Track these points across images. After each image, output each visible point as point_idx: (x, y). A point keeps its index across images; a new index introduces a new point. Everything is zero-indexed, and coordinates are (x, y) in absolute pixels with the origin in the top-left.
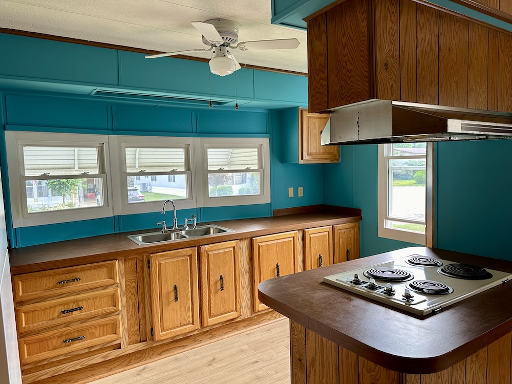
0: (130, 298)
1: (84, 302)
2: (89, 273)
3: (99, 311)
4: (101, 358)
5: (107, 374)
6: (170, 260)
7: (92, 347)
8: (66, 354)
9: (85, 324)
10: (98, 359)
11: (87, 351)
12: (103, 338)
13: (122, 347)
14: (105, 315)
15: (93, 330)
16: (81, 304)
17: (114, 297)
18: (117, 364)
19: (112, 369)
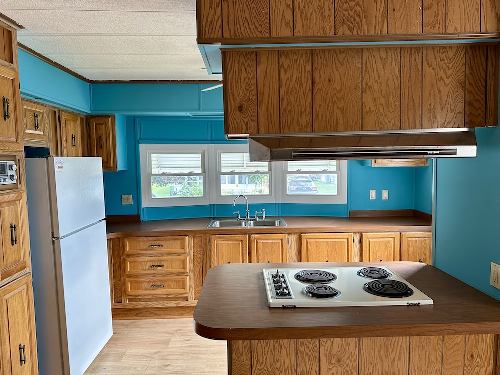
0: (197, 265)
1: (165, 262)
2: (168, 242)
3: (174, 270)
4: (176, 304)
5: (179, 317)
6: (226, 242)
7: (170, 295)
8: (153, 295)
9: (165, 278)
10: (173, 304)
11: (166, 296)
12: (176, 290)
13: (190, 300)
14: (179, 274)
15: (170, 283)
16: (163, 263)
17: (184, 262)
18: (187, 312)
19: (183, 314)
